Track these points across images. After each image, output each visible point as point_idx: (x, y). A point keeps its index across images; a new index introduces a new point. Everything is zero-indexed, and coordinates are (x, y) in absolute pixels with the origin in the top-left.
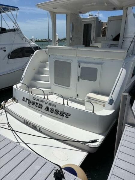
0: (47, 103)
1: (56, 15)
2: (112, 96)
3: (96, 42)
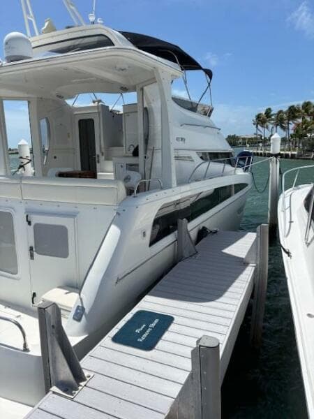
1: (2, 103)
2: (81, 299)
3: (107, 159)
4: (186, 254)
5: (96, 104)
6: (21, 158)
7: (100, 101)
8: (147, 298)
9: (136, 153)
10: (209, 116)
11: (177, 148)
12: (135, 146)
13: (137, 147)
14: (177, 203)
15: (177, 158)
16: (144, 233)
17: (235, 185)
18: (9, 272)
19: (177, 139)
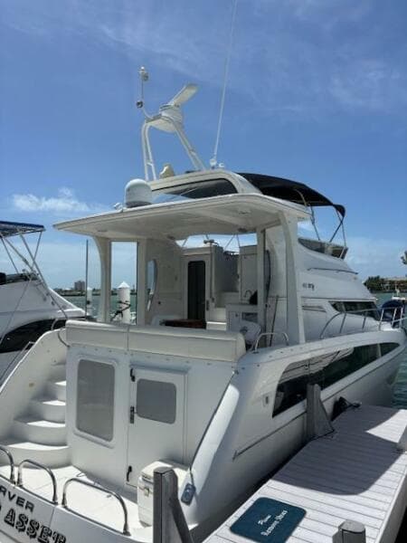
0: (14, 496)
1: (110, 245)
2: (192, 476)
3: (219, 305)
4: (319, 430)
5: (208, 245)
6: (121, 302)
7: (212, 242)
8: (271, 483)
9: (254, 300)
10: (343, 258)
11: (303, 295)
12: (253, 293)
13: (256, 293)
14: (308, 363)
15: (305, 308)
16: (267, 398)
17: (381, 344)
18: (100, 437)
19: (304, 285)
